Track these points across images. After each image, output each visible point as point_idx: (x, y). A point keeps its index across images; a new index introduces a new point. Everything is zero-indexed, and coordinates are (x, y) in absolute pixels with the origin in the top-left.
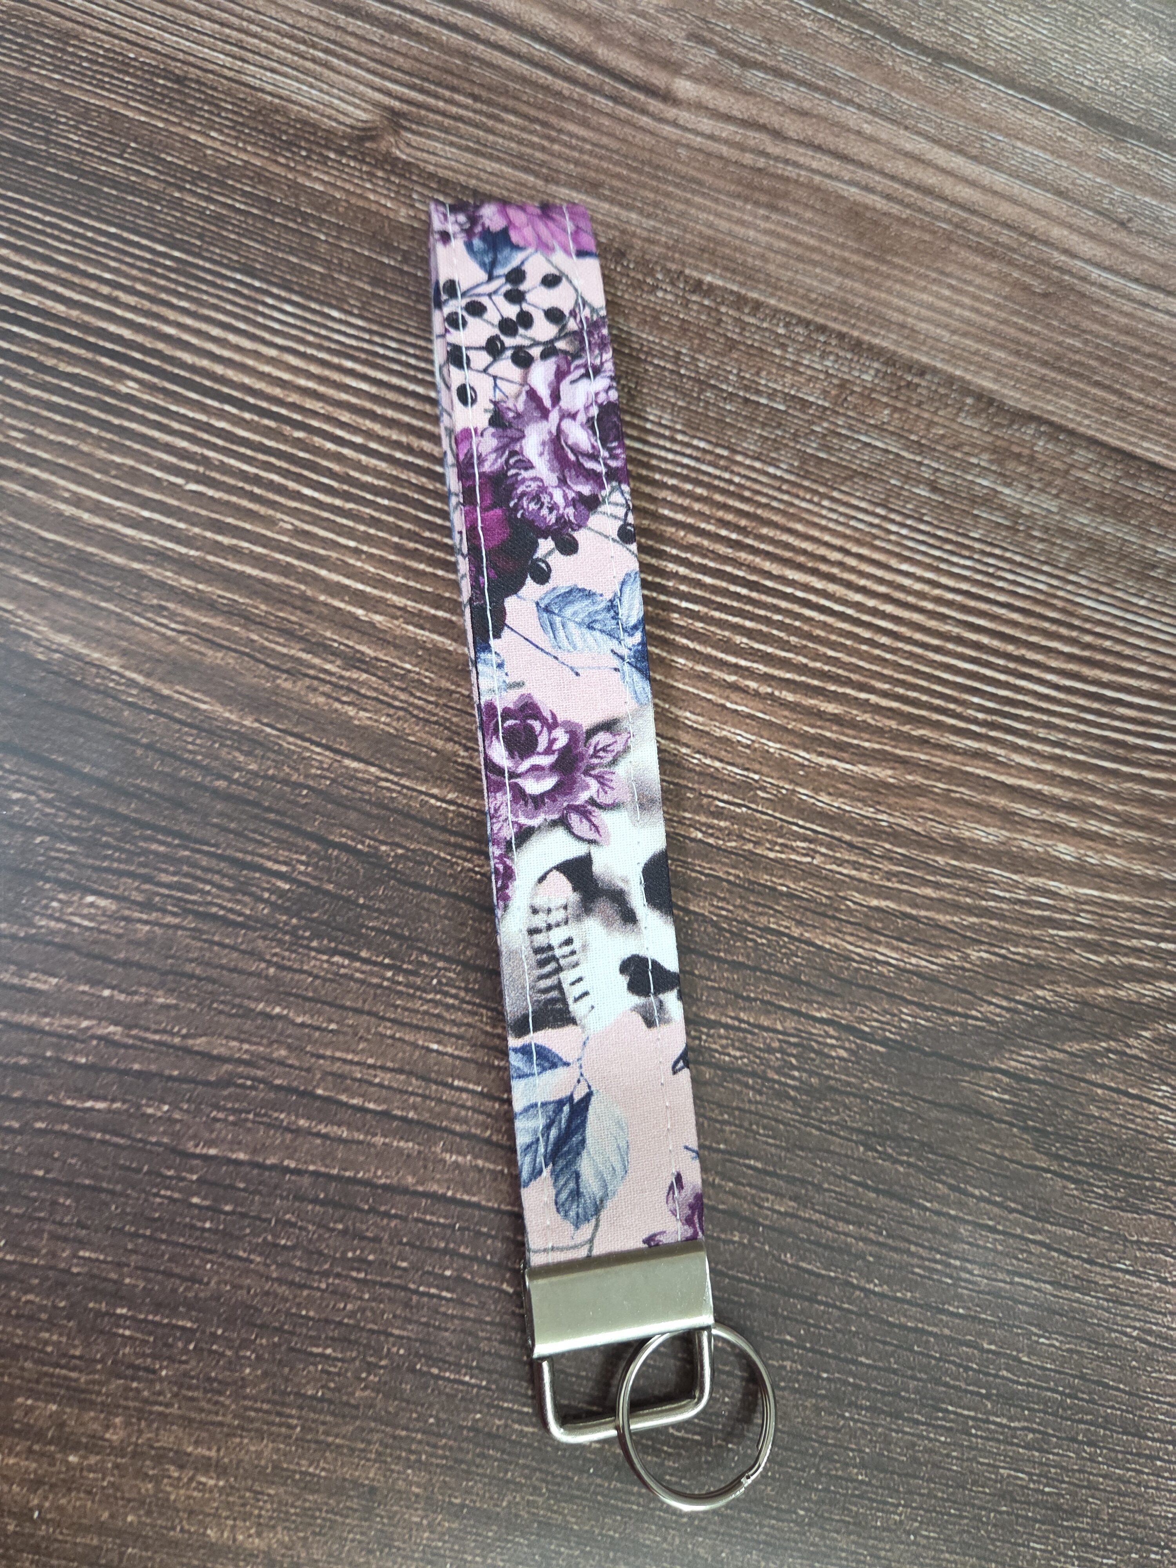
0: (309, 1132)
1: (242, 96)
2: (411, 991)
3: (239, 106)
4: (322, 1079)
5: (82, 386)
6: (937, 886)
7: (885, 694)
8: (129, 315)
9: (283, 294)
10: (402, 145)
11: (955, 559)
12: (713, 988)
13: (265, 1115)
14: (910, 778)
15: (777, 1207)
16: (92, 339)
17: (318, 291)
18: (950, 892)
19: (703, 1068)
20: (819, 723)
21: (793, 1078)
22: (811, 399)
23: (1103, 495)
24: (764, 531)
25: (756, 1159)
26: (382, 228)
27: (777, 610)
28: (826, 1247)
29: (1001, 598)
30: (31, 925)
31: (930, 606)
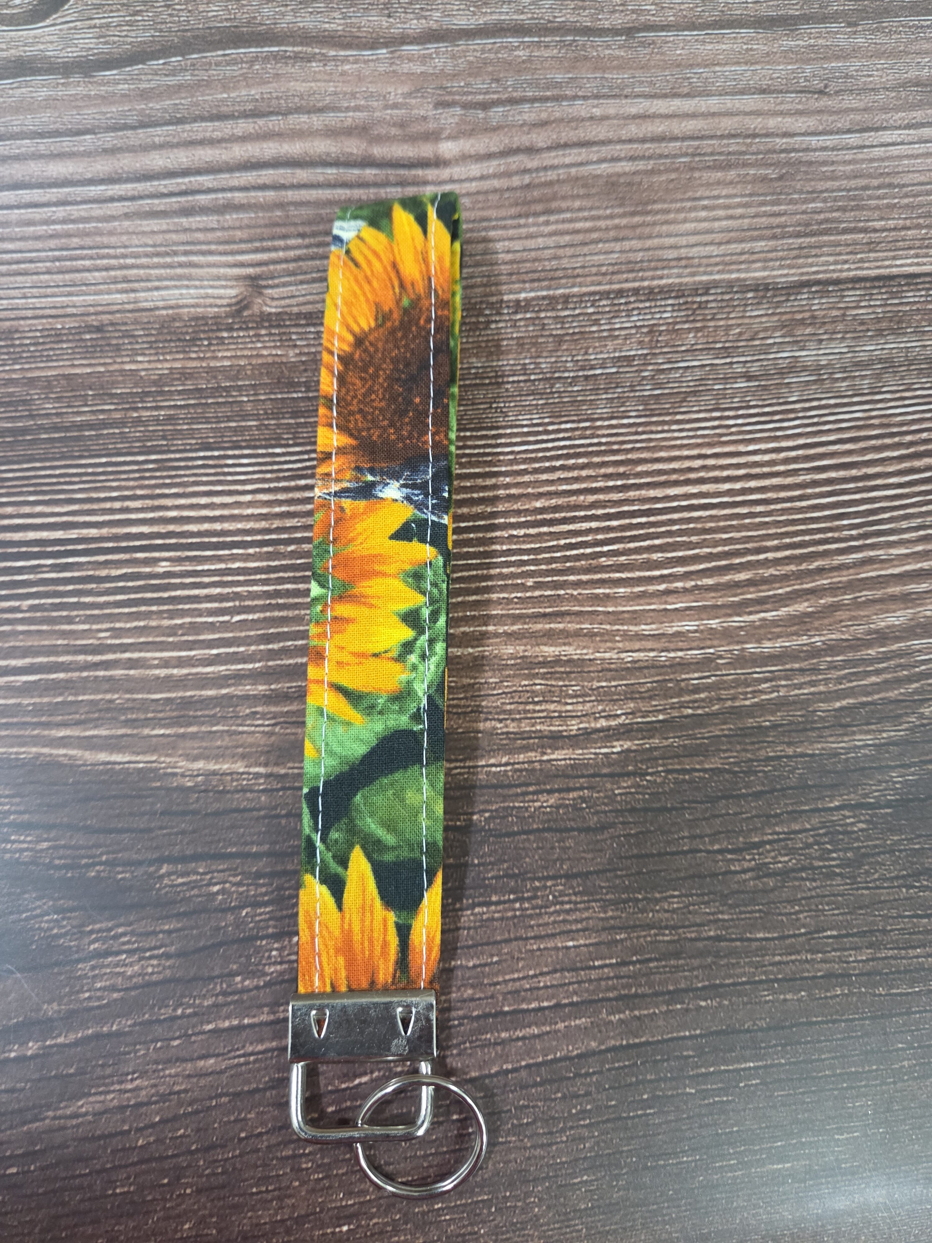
0: (511, 1040)
1: (146, 320)
2: (538, 911)
3: (148, 329)
4: (504, 999)
5: (132, 580)
6: (878, 672)
7: (777, 549)
8: (141, 516)
9: (237, 452)
10: (269, 302)
11: (786, 424)
12: (748, 818)
13: (477, 1040)
14: (822, 601)
15: (859, 958)
16: (124, 544)
17: (259, 440)
18: (890, 673)
19: (765, 880)
20: (739, 591)
21: (834, 859)
22: (632, 353)
23: (878, 320)
24: (639, 469)
25: (831, 929)
26: (282, 372)
27: (673, 522)
28: (906, 971)
29: (832, 438)
30: (265, 974)
31: (782, 468)
